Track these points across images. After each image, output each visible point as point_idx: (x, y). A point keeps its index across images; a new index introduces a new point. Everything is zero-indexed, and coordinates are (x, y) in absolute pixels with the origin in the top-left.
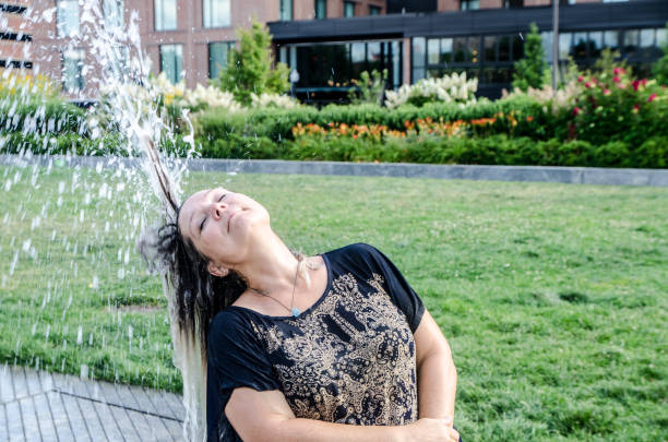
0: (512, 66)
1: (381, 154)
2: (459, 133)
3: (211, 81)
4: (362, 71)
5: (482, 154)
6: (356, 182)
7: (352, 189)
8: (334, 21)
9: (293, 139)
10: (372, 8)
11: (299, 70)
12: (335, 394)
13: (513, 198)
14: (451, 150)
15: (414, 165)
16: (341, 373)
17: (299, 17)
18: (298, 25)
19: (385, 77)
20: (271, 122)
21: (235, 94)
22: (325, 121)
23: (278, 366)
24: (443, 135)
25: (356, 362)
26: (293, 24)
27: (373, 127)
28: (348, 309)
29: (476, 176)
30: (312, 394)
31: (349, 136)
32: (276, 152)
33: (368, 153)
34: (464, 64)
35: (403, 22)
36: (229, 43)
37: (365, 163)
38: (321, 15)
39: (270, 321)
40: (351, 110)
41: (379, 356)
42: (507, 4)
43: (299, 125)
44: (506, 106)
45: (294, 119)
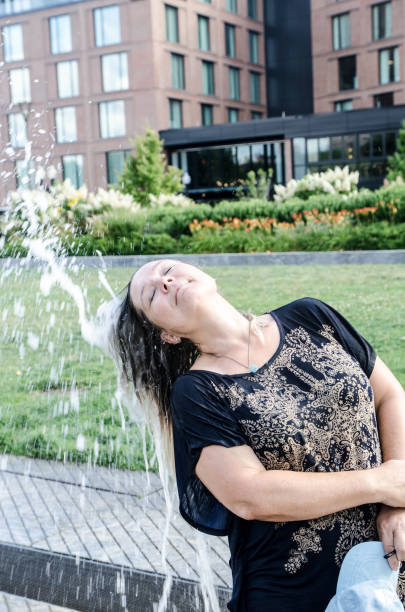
0: (386, 161)
1: (273, 245)
2: (344, 222)
3: (110, 186)
4: (248, 171)
5: (366, 240)
6: (251, 271)
7: (249, 277)
8: (220, 127)
9: (190, 234)
10: (254, 113)
11: (190, 172)
12: (303, 443)
13: (398, 279)
14: (337, 238)
15: (303, 253)
16: (306, 422)
17: (188, 124)
18: (188, 132)
19: (271, 175)
20: (170, 220)
21: (135, 196)
22: (219, 217)
23: (243, 422)
24: (329, 225)
25: (319, 410)
26: (182, 131)
27: (264, 221)
28: (304, 360)
29: (361, 261)
30: (281, 445)
31: (242, 229)
32: (175, 247)
33: (260, 244)
34: (341, 161)
35: (284, 125)
36: (125, 151)
37: (257, 254)
38: (208, 122)
39: (229, 380)
40: (242, 205)
41: (341, 402)
42: (379, 104)
43: (196, 221)
44: (386, 195)
45: (191, 216)
